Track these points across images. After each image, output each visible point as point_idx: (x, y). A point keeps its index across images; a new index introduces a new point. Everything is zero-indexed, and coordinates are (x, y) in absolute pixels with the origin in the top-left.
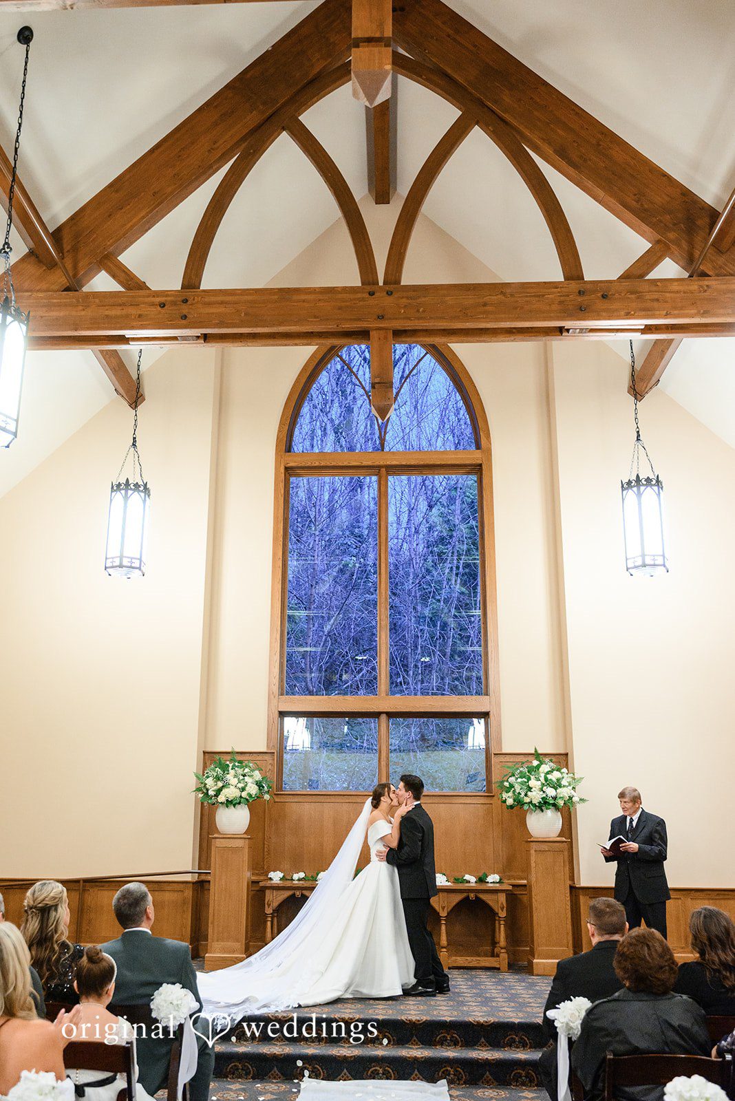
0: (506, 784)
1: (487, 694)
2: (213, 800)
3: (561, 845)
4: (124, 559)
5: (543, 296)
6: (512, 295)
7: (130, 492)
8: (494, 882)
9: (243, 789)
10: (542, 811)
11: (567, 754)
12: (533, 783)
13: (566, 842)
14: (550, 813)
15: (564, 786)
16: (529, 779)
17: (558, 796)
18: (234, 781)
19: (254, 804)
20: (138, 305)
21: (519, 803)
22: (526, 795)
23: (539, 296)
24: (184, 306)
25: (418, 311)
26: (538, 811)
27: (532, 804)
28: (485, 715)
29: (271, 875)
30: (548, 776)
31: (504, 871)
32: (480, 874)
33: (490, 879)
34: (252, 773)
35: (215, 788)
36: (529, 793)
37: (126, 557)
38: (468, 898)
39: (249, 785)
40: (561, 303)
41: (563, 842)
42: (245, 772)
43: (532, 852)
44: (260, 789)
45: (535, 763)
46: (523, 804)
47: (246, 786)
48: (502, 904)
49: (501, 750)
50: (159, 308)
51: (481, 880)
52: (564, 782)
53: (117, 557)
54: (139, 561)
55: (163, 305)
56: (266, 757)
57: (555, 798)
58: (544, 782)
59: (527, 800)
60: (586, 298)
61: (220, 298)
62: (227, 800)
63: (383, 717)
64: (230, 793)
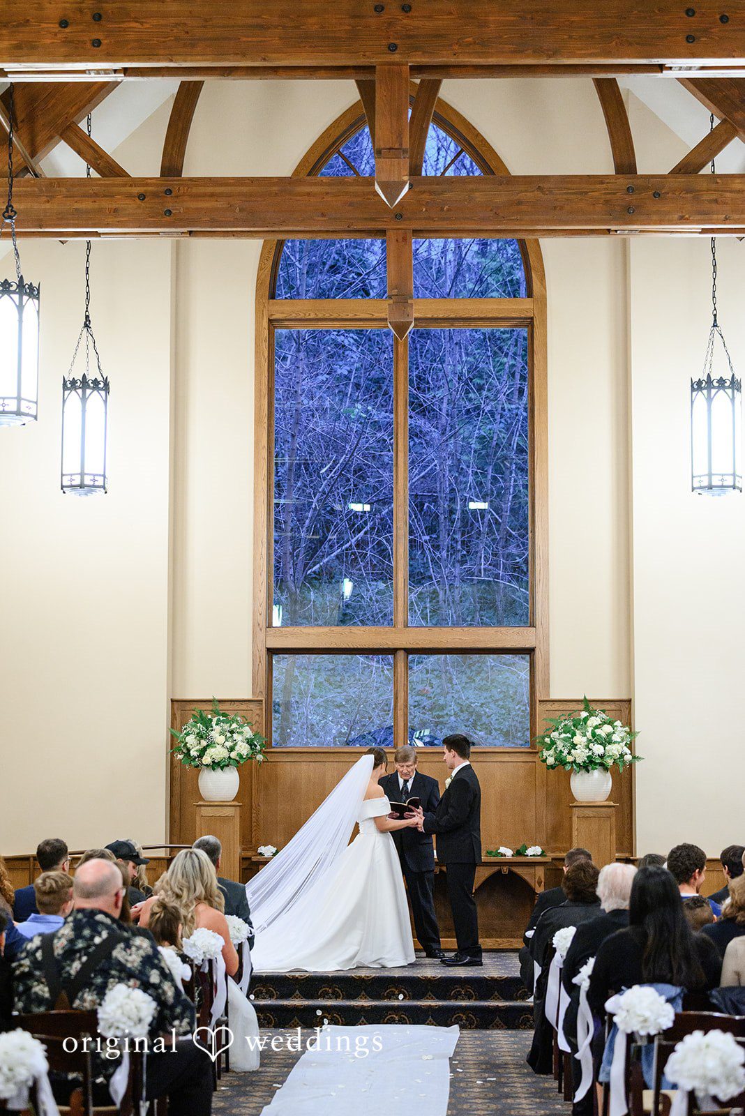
0: (547, 740)
1: (533, 625)
2: (197, 762)
3: (609, 810)
4: (86, 476)
5: (587, 193)
6: (551, 192)
7: (88, 391)
8: (534, 855)
9: (232, 749)
10: (588, 771)
11: (630, 701)
12: (578, 739)
13: (614, 806)
14: (596, 774)
15: (615, 742)
16: (574, 734)
17: (607, 754)
18: (221, 739)
19: (243, 766)
20: (113, 196)
21: (561, 762)
22: (569, 753)
23: (581, 193)
24: (169, 198)
25: (442, 209)
26: (583, 771)
27: (576, 764)
28: (530, 651)
29: (262, 849)
30: (596, 730)
31: (548, 843)
32: (519, 847)
33: (530, 852)
34: (241, 730)
35: (198, 747)
36: (573, 751)
37: (87, 474)
38: (500, 871)
39: (240, 743)
40: (607, 202)
41: (611, 806)
42: (232, 728)
43: (575, 818)
44: (251, 748)
45: (584, 714)
46: (566, 764)
47: (236, 744)
48: (540, 878)
49: (548, 695)
50: (138, 201)
51: (519, 853)
52: (615, 738)
53: (77, 474)
54: (103, 478)
55: (142, 197)
56: (252, 706)
57: (601, 757)
58: (591, 738)
59: (570, 759)
60: (635, 196)
61: (210, 189)
62: (213, 762)
63: (401, 655)
64: (217, 753)
